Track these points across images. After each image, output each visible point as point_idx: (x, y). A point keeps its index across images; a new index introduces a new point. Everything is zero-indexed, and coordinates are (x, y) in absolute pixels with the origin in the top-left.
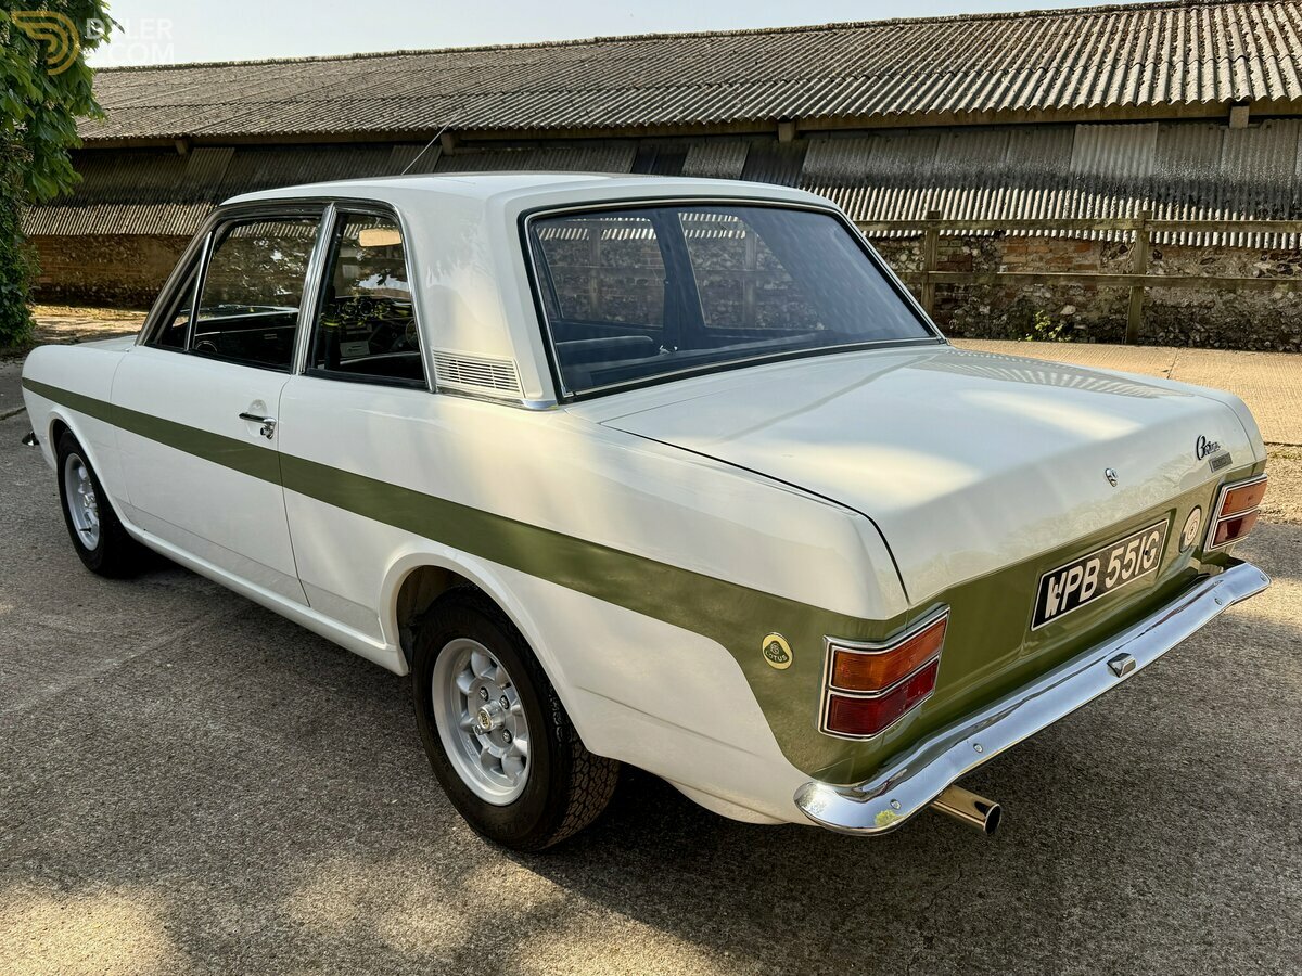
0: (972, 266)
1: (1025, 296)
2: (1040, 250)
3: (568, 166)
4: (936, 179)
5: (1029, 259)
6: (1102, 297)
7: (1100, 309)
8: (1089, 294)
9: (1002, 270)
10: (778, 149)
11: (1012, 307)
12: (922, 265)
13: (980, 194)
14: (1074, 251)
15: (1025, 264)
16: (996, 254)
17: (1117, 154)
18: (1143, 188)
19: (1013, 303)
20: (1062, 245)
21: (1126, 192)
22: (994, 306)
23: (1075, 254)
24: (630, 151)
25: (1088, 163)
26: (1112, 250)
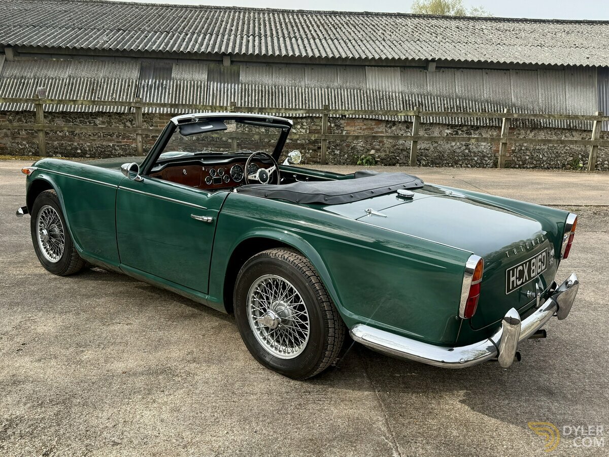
0: (331, 131)
1: (354, 146)
2: (360, 124)
3: (97, 71)
4: (308, 89)
5: (356, 128)
6: (386, 146)
7: (385, 151)
8: (381, 145)
9: (344, 134)
10: (224, 69)
11: (349, 151)
12: (308, 130)
13: (330, 97)
14: (375, 125)
15: (354, 131)
16: (341, 126)
17: (385, 80)
18: (399, 97)
19: (349, 149)
20: (370, 122)
21: (392, 99)
22: (341, 150)
23: (375, 127)
24: (136, 65)
25: (374, 84)
26: (390, 125)
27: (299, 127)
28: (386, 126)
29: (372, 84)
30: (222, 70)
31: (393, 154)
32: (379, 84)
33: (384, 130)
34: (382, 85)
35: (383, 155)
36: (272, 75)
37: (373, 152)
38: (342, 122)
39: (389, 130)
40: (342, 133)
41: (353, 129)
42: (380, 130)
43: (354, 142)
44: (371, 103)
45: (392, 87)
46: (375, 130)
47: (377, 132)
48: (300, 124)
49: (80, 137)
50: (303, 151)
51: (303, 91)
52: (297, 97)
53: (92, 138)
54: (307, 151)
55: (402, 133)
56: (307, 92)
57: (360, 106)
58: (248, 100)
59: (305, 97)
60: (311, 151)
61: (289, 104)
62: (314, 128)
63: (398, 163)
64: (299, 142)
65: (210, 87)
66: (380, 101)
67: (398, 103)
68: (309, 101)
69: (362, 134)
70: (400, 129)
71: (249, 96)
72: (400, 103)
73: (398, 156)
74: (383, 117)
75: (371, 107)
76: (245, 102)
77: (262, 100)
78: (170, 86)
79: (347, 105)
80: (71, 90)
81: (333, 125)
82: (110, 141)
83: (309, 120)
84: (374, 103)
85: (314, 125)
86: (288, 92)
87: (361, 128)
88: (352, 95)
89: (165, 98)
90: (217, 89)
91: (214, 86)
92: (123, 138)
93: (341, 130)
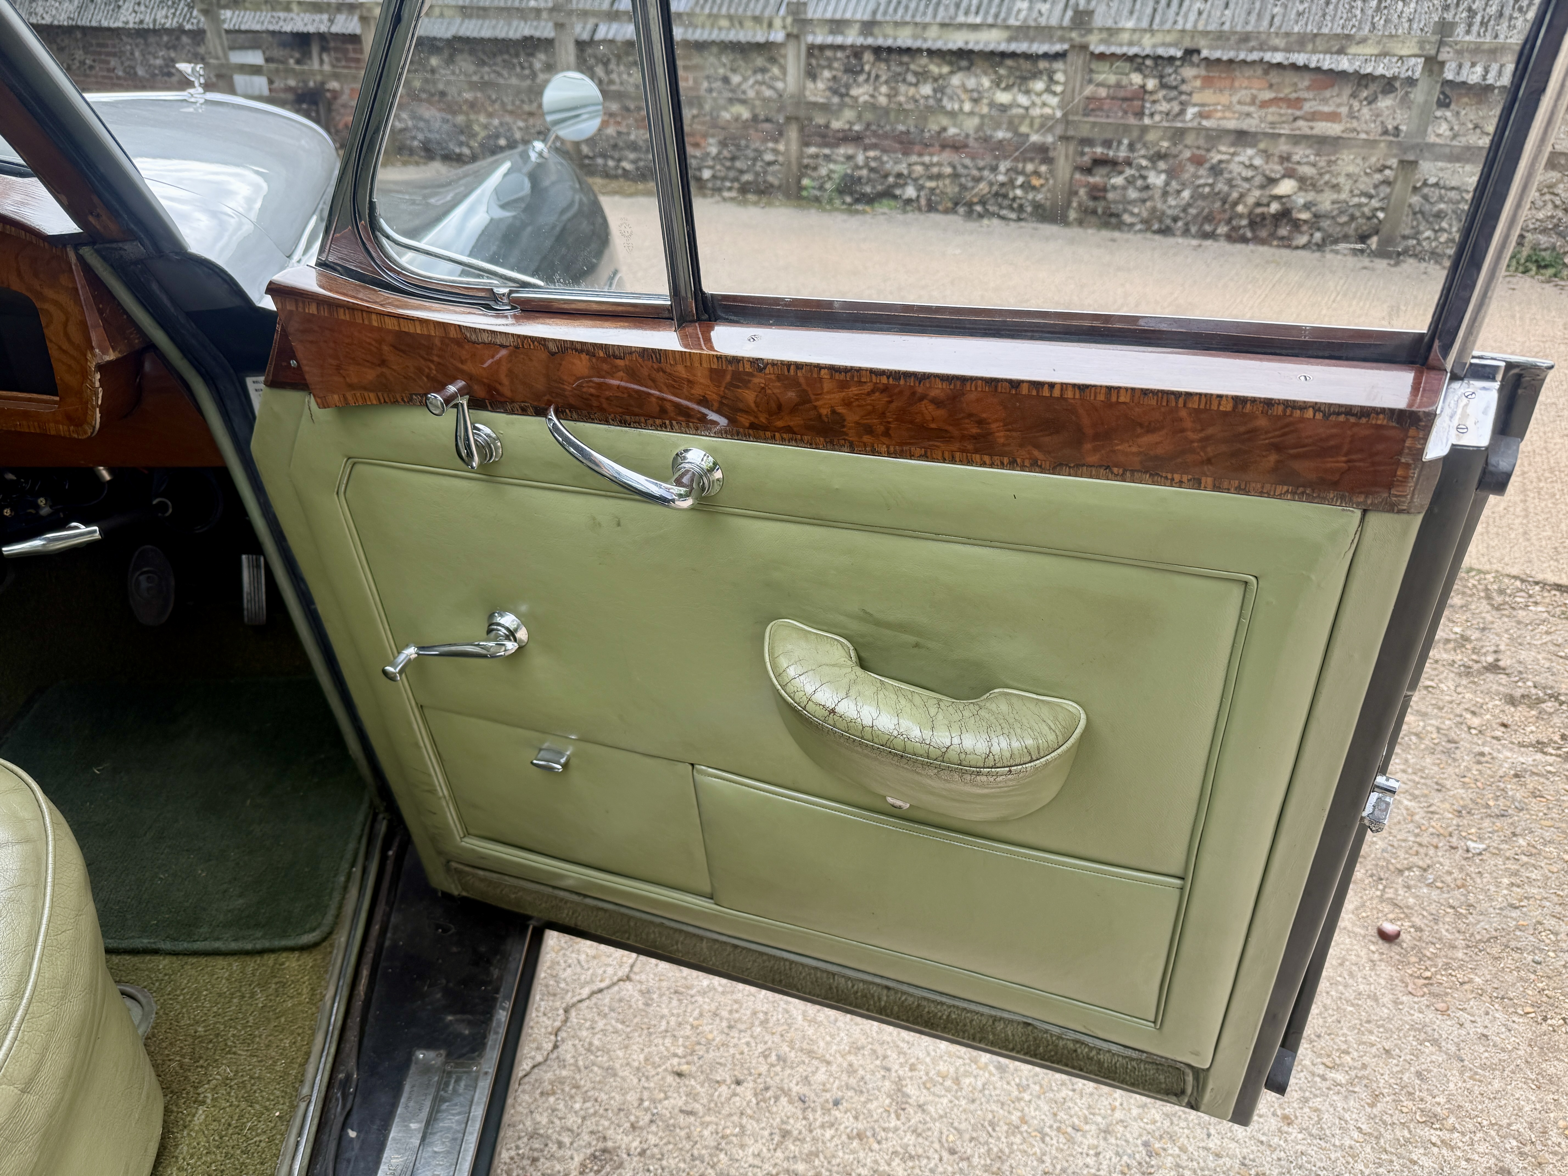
0: (1143, 107)
1: (1220, 162)
2: (1253, 85)
5: (1235, 99)
6: (1341, 167)
7: (1335, 187)
8: (1320, 163)
9: (1190, 116)
11: (1200, 177)
14: (1308, 88)
15: (1228, 108)
16: (1184, 88)
19: (1202, 172)
20: (1288, 77)
22: (1171, 174)
23: (1309, 95)
26: (1369, 90)
27: (1040, 86)
28: (1353, 96)
31: (1364, 200)
33: (1344, 110)
35: (1324, 200)
37: (1286, 187)
38: (1186, 72)
39: (1365, 111)
40: (1182, 112)
41: (1224, 99)
42: (1326, 109)
43: (1222, 149)
46: (1308, 107)
47: (1313, 117)
48: (1045, 78)
50: (1043, 168)
69: (1256, 122)
73: (1383, 209)
74: (1342, 61)
81: (1151, 84)
87: (1254, 98)
93: (1181, 103)
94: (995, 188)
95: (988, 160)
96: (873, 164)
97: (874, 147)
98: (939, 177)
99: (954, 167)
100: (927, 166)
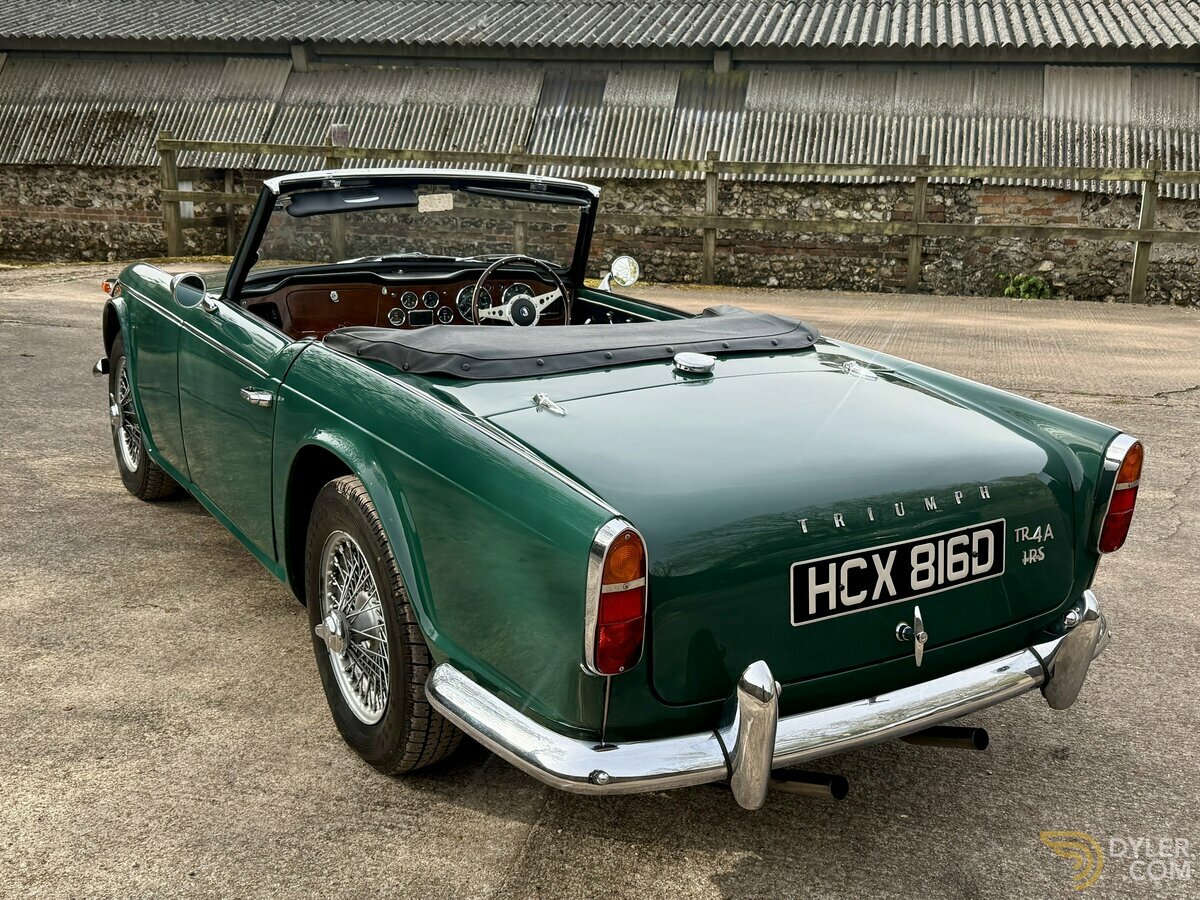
0: (945, 217)
1: (1000, 251)
2: (1018, 201)
3: (459, 90)
4: (899, 120)
5: (1007, 210)
6: (1082, 252)
7: (1079, 265)
8: (1069, 249)
9: (976, 223)
10: (714, 81)
11: (987, 262)
12: (889, 214)
13: (949, 138)
14: (1055, 202)
15: (1003, 216)
16: (971, 204)
17: (1091, 98)
18: (1122, 136)
19: (988, 258)
20: (1042, 195)
21: (1105, 140)
22: (967, 261)
23: (1056, 206)
24: (535, 75)
25: (1062, 107)
26: (1094, 202)
27: (868, 206)
28: (1084, 206)
29: (1057, 105)
30: (710, 82)
31: (1098, 272)
32: (1073, 106)
33: (1079, 215)
34: (1082, 108)
35: (1073, 273)
36: (819, 90)
37: (1046, 266)
38: (973, 194)
39: (1092, 215)
40: (971, 220)
41: (1000, 210)
42: (1067, 215)
43: (1001, 242)
44: (1049, 150)
45: (1106, 112)
46: (1055, 214)
47: (1060, 220)
48: (872, 200)
49: (418, 228)
50: (875, 261)
51: (887, 124)
52: (870, 139)
53: (440, 229)
54: (885, 262)
55: (1125, 221)
56: (894, 127)
57: (1020, 157)
58: (758, 146)
59: (890, 138)
60: (893, 262)
61: (849, 155)
62: (904, 208)
63: (1110, 294)
64: (866, 240)
65: (679, 119)
66: (1073, 147)
67: (1118, 150)
68: (896, 146)
69: (1022, 224)
70: (1121, 213)
71: (760, 138)
72: (1122, 152)
73: (1111, 278)
74: (1077, 184)
75: (1049, 160)
76: (750, 151)
77: (788, 146)
78: (596, 120)
79: (987, 156)
80: (405, 130)
81: (949, 202)
82: (474, 235)
83: (893, 191)
84: (1057, 149)
85: (905, 201)
86: (852, 126)
87: (1020, 209)
88: (1005, 131)
89: (583, 146)
90: (693, 125)
91: (689, 117)
92: (500, 231)
93: (970, 214)
94: (839, 275)
95: (833, 256)
96: (742, 263)
97: (743, 251)
98: (795, 269)
99: (806, 263)
100: (786, 263)
